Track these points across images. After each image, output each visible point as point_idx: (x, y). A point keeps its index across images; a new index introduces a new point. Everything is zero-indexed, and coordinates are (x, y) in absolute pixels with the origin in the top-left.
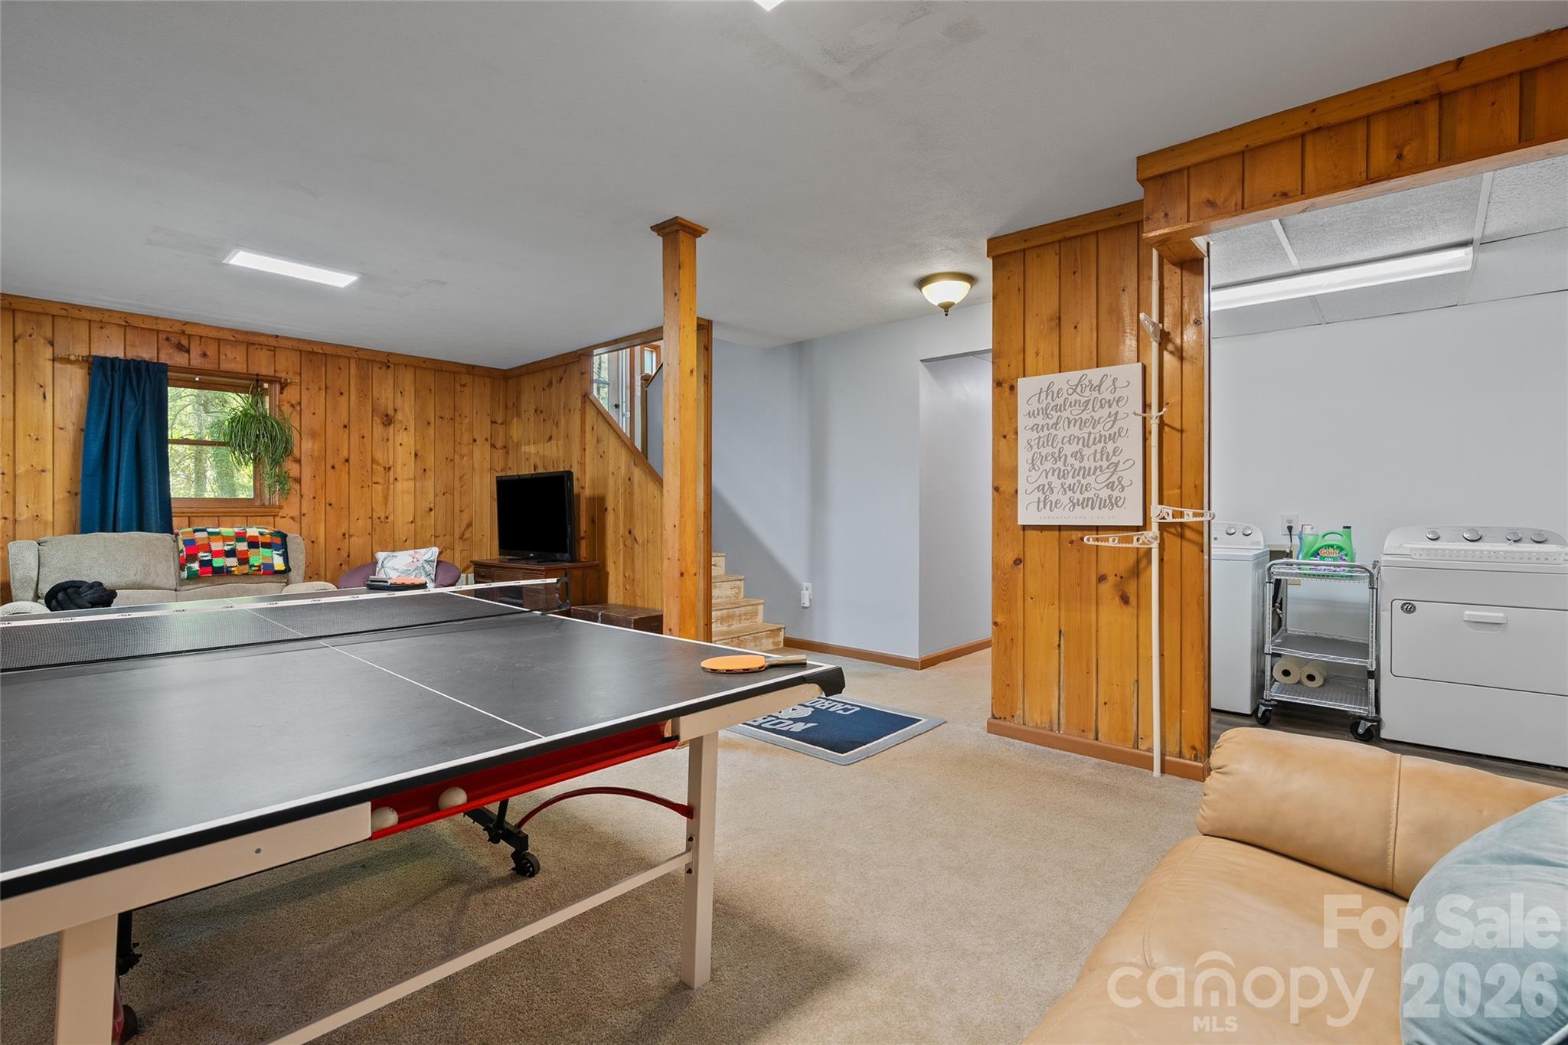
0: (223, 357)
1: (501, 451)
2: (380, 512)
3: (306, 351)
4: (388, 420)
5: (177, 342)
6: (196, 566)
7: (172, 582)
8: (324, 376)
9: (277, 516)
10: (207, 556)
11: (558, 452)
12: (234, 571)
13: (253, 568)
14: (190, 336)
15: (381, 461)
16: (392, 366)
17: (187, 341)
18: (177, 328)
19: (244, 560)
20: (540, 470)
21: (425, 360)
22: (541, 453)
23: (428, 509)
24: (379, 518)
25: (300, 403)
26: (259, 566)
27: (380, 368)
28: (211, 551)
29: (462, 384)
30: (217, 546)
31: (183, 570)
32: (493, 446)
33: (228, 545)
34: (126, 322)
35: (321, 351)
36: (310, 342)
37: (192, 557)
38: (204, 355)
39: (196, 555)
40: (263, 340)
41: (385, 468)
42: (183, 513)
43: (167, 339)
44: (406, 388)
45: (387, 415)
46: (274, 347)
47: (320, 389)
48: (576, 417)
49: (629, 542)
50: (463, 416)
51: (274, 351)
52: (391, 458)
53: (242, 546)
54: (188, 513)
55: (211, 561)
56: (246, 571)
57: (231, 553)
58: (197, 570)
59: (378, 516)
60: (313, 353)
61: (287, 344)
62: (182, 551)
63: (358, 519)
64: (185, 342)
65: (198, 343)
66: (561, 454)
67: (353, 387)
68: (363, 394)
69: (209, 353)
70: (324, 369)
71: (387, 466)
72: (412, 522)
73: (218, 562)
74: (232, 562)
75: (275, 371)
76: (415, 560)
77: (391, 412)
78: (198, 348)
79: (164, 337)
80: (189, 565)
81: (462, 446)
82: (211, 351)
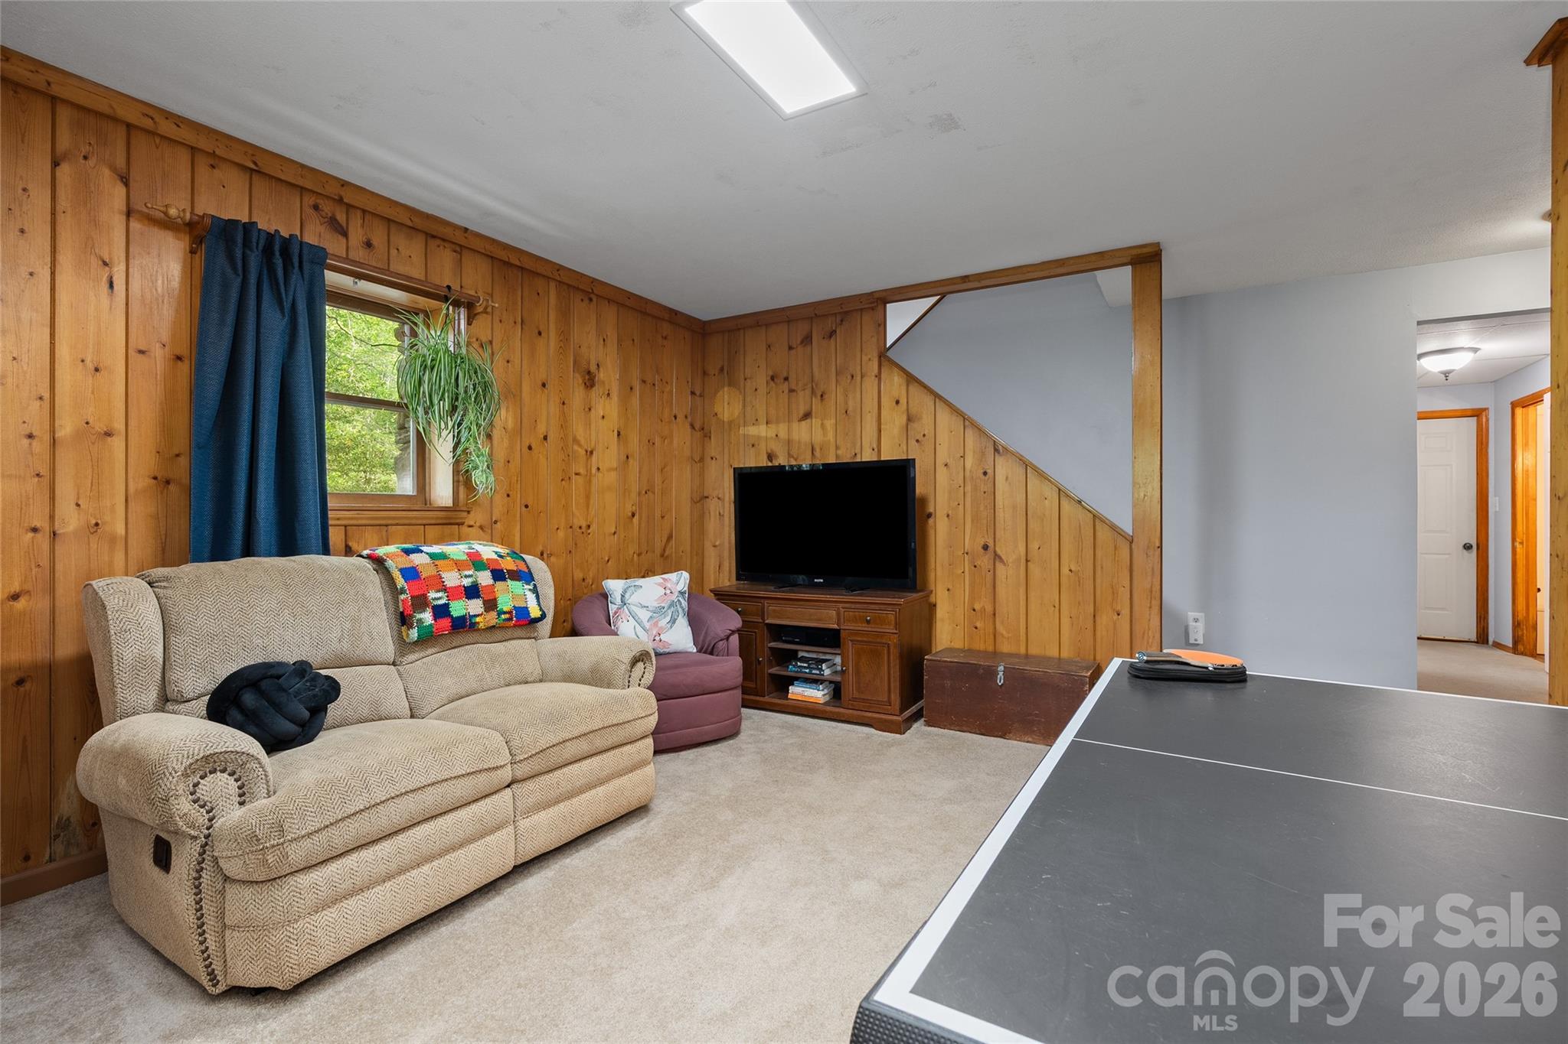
0: (394, 252)
1: (699, 433)
2: (580, 521)
3: (501, 260)
4: (590, 381)
5: (330, 215)
6: (427, 617)
7: (389, 649)
8: (520, 304)
9: (463, 524)
10: (440, 598)
11: (825, 434)
12: (478, 623)
13: (503, 616)
14: (349, 206)
15: (583, 442)
16: (594, 299)
17: (344, 216)
18: (332, 190)
19: (491, 605)
20: (782, 460)
21: (630, 295)
22: (783, 434)
23: (630, 514)
24: (580, 527)
25: (491, 342)
26: (510, 613)
27: (582, 300)
28: (445, 589)
29: (664, 335)
30: (452, 579)
31: (410, 627)
32: (692, 426)
33: (466, 576)
34: (255, 164)
35: (518, 264)
36: (506, 247)
37: (421, 602)
38: (369, 244)
39: (425, 596)
40: (447, 232)
41: (587, 451)
42: (338, 519)
43: (316, 207)
44: (609, 334)
45: (589, 373)
46: (461, 246)
47: (515, 323)
48: (870, 384)
49: (985, 561)
50: (664, 381)
51: (460, 254)
52: (593, 438)
53: (485, 578)
54: (345, 519)
55: (446, 606)
56: (493, 622)
57: (472, 592)
58: (431, 625)
59: (579, 525)
60: (507, 264)
61: (477, 244)
62: (403, 591)
63: (558, 529)
64: (341, 217)
65: (360, 222)
66: (831, 436)
67: (552, 326)
68: (564, 337)
69: (375, 242)
70: (519, 293)
71: (589, 449)
72: (615, 533)
73: (458, 608)
74: (475, 606)
75: (461, 287)
76: (668, 592)
77: (593, 368)
78: (360, 230)
79: (311, 202)
80: (419, 616)
81: (663, 423)
82: (378, 239)
